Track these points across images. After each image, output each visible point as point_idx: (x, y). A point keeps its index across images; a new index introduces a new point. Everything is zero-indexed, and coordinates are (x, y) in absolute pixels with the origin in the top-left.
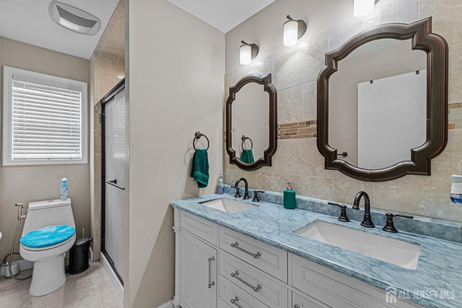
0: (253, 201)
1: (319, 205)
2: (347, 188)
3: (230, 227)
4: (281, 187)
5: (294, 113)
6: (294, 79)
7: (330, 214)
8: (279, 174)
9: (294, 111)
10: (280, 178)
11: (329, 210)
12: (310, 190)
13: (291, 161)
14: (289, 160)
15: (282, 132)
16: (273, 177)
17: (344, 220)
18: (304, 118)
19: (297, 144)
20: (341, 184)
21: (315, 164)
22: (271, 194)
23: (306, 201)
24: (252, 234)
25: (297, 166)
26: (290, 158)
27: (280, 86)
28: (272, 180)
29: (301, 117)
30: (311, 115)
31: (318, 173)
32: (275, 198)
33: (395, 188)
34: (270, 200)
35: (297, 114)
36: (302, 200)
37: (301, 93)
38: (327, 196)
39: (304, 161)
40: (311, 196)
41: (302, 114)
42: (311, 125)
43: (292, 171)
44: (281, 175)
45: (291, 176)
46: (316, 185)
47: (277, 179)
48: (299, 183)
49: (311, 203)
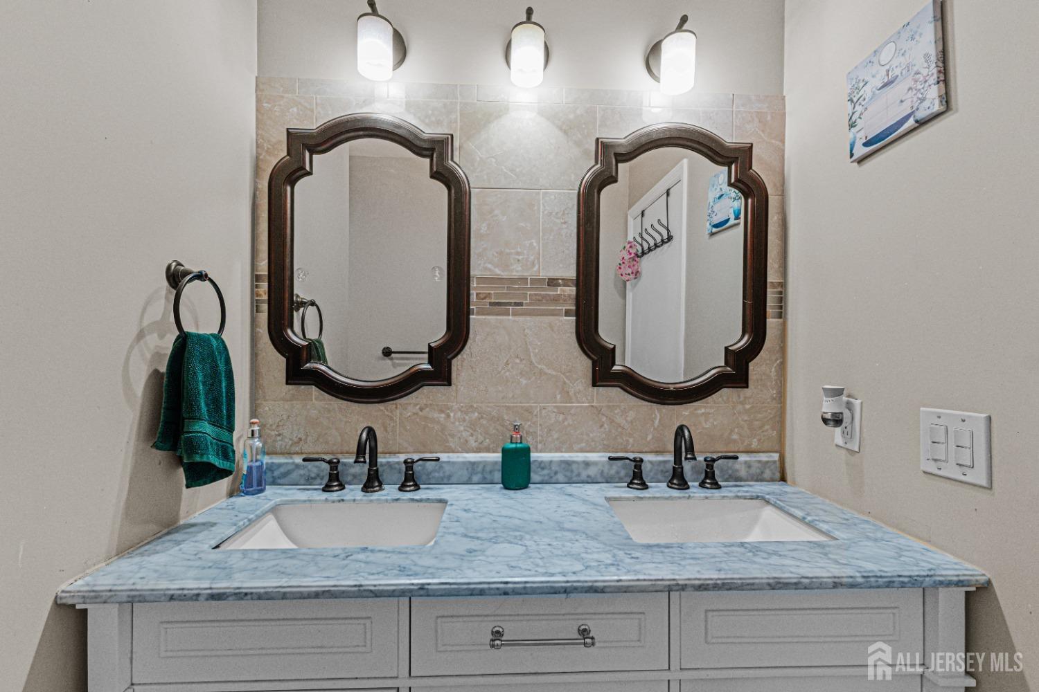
0: (400, 489)
1: (583, 465)
2: (632, 422)
3: (498, 589)
4: (481, 438)
5: (518, 254)
6: (518, 170)
7: (604, 481)
8: (475, 406)
9: (519, 250)
10: (476, 414)
11: (602, 472)
12: (556, 436)
13: (508, 370)
14: (503, 369)
15: (485, 298)
16: (454, 415)
17: (639, 487)
18: (543, 269)
19: (524, 330)
20: (621, 416)
21: (567, 377)
22: (452, 460)
23: (551, 462)
24: (586, 582)
25: (524, 381)
26: (507, 364)
27: (477, 176)
28: (453, 423)
29: (537, 266)
30: (561, 265)
31: (575, 394)
32: (467, 469)
33: (703, 413)
34: (449, 477)
35: (526, 256)
36: (542, 462)
37: (536, 208)
38: (593, 443)
39: (541, 369)
40: (558, 450)
41: (539, 259)
42: (559, 288)
43: (511, 396)
44: (481, 407)
45: (508, 408)
46: (571, 423)
47: (467, 417)
48: (529, 423)
49: (563, 466)
